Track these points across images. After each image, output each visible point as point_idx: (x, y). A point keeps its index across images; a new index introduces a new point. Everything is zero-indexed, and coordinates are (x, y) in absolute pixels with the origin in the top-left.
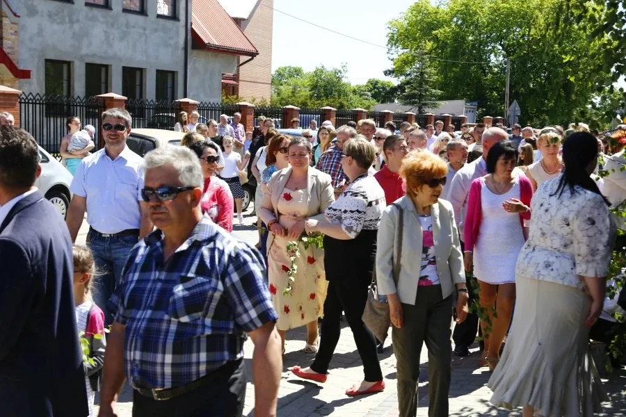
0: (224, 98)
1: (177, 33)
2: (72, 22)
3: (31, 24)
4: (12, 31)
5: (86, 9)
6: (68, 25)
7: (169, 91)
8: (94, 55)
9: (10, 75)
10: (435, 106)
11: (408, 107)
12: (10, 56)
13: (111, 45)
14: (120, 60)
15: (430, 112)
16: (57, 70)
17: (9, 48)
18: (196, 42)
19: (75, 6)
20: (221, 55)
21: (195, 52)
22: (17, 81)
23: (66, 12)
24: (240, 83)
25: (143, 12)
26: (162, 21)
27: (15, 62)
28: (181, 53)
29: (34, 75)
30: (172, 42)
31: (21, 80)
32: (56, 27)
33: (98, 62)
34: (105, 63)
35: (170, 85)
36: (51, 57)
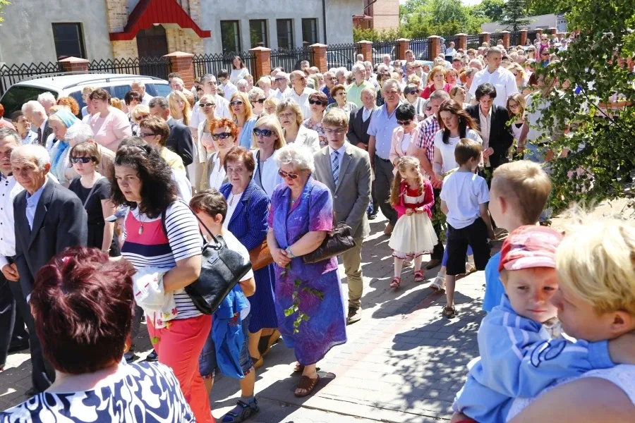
0: (360, 31)
4: (196, 3)
7: (313, 33)
8: (254, 13)
9: (196, 36)
10: (527, 22)
11: (505, 26)
12: (195, 22)
13: (267, 4)
14: (275, 14)
15: (524, 29)
16: (229, 28)
17: (195, 15)
22: (202, 41)
24: (374, 17)
27: (199, 26)
28: (320, 3)
29: (213, 33)
31: (206, 38)
33: (259, 17)
34: (263, 18)
35: (313, 29)
36: (225, 18)
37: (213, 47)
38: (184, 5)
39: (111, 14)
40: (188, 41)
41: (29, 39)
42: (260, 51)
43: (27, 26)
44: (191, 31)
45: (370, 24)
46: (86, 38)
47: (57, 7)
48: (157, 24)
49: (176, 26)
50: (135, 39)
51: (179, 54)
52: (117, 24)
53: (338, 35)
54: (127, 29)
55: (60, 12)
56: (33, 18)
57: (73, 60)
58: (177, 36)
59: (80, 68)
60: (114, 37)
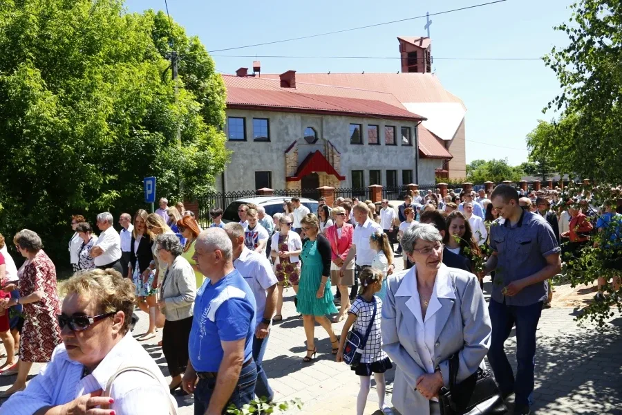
1: (412, 152)
2: (363, 153)
3: (345, 156)
4: (337, 161)
5: (369, 146)
6: (361, 155)
7: (409, 178)
8: (373, 167)
9: (336, 179)
10: (552, 176)
11: (537, 178)
12: (337, 171)
13: (380, 161)
14: (385, 167)
15: (550, 180)
16: (356, 175)
17: (337, 167)
18: (421, 155)
19: (364, 146)
20: (434, 160)
21: (421, 160)
22: (340, 182)
23: (360, 148)
24: (450, 172)
25: (395, 144)
26: (404, 147)
27: (338, 174)
28: (414, 161)
29: (347, 178)
30: (410, 156)
31: (342, 181)
32: (356, 156)
33: (375, 169)
34: (378, 169)
35: (409, 176)
36: (354, 170)
37: (347, 184)
38: (331, 161)
39: (288, 166)
40: (332, 183)
41: (242, 180)
42: (375, 187)
43: (242, 174)
44: (334, 176)
45: (447, 175)
46: (273, 179)
47: (259, 162)
48: (314, 172)
49: (325, 173)
50: (300, 181)
51: (325, 187)
52: (290, 171)
53: (425, 180)
54: (296, 175)
55: (260, 165)
56: (246, 169)
57: (265, 189)
58: (325, 178)
59: (269, 194)
60: (288, 179)
